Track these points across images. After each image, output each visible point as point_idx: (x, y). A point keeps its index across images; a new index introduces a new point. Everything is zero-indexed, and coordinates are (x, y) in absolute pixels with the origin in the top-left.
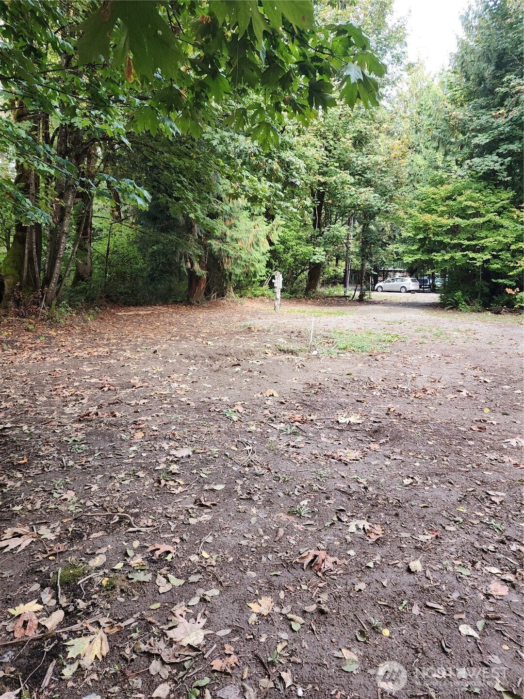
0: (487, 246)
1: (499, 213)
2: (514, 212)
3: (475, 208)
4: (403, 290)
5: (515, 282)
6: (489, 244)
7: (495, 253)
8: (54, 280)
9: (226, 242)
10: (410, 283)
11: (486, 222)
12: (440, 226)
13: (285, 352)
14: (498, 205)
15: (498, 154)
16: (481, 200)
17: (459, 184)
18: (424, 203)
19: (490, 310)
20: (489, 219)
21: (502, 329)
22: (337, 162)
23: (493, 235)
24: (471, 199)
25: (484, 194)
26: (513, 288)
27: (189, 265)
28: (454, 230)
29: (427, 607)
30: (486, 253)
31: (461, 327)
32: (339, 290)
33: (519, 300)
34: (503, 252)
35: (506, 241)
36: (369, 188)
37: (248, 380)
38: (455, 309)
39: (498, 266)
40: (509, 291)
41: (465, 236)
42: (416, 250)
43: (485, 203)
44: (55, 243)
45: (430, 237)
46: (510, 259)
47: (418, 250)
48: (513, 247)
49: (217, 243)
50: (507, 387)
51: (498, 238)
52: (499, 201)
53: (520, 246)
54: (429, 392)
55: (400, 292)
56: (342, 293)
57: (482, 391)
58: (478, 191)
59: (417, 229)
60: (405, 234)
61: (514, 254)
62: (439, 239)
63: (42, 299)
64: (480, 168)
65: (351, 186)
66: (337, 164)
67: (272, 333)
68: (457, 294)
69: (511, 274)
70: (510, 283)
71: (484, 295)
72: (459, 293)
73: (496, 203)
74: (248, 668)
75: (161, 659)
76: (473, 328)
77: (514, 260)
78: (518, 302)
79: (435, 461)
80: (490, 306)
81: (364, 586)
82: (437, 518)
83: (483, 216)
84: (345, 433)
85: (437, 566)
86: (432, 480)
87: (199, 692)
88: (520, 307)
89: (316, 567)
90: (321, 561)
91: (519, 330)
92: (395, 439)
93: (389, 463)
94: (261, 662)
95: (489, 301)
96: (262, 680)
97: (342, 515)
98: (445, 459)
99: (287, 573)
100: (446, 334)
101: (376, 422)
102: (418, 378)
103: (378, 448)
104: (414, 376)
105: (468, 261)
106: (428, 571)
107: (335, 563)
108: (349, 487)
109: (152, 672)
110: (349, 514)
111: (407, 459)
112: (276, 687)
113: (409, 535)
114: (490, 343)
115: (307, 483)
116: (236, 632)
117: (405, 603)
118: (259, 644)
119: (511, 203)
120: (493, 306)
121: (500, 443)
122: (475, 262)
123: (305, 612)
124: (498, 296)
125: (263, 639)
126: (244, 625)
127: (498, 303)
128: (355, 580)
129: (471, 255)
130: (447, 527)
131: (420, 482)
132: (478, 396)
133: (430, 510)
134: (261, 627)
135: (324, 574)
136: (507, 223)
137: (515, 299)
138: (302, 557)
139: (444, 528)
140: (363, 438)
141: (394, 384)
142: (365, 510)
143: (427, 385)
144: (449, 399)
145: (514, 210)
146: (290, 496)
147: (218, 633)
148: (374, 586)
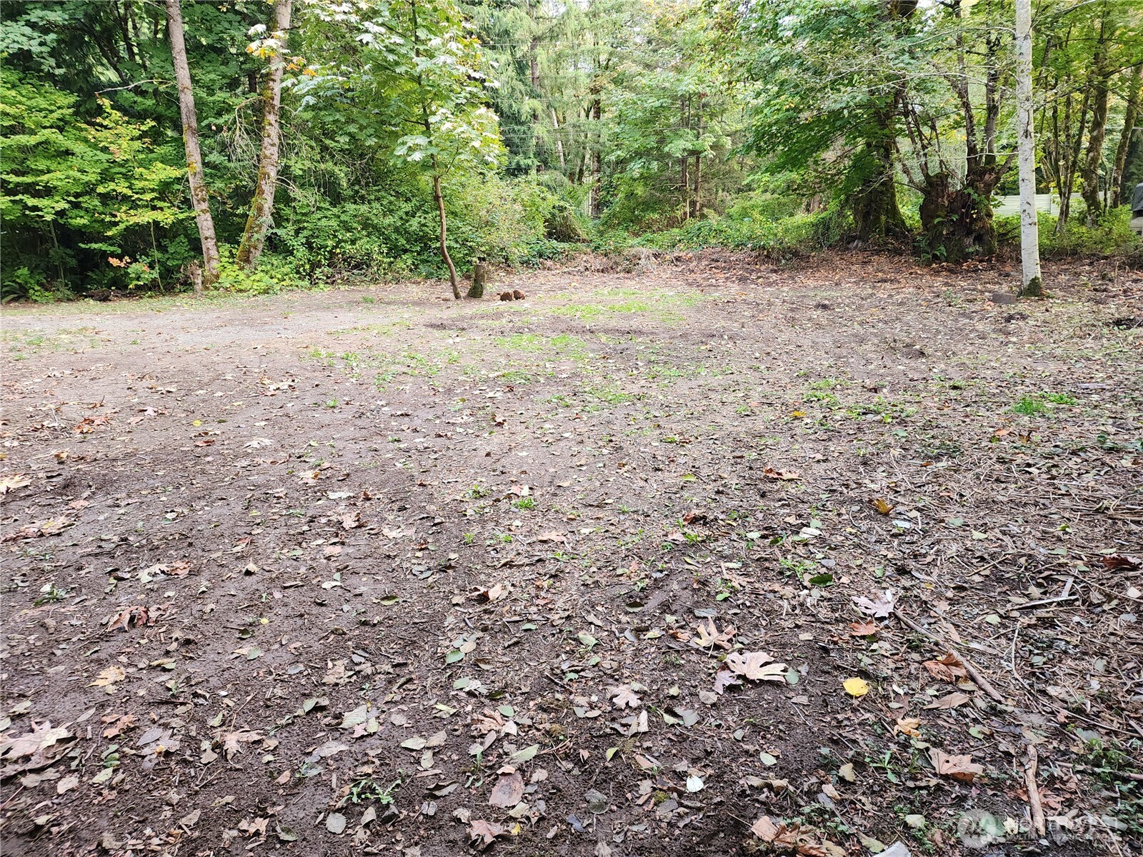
0: (55, 188)
1: (61, 130)
2: (86, 130)
3: (15, 118)
5: (119, 247)
6: (59, 183)
7: (72, 199)
11: (40, 144)
14: (55, 115)
15: (31, 25)
16: (20, 103)
19: (92, 297)
20: (43, 139)
21: (136, 321)
23: (61, 167)
25: (24, 92)
26: (120, 258)
29: (286, 588)
30: (57, 198)
31: (65, 325)
33: (133, 275)
34: (87, 198)
35: (85, 178)
38: (22, 300)
39: (84, 221)
40: (114, 262)
43: (30, 109)
46: (101, 209)
48: (101, 189)
50: (201, 392)
51: (71, 173)
52: (53, 108)
53: (112, 187)
54: (97, 422)
57: (171, 404)
58: (9, 86)
61: (105, 198)
64: (5, 44)
68: (20, 272)
69: (109, 233)
70: (112, 249)
71: (69, 271)
72: (24, 271)
73: (52, 112)
74: (152, 714)
75: (31, 771)
76: (90, 326)
77: (108, 211)
78: (132, 279)
79: (183, 489)
80: (87, 290)
81: (213, 606)
82: (236, 530)
83: (33, 132)
84: (13, 506)
85: (270, 561)
86: (198, 505)
87: (117, 755)
88: (138, 288)
89: (140, 622)
90: (143, 614)
91: (162, 320)
92: (105, 485)
93: (122, 511)
94: (162, 703)
95: (82, 280)
96: (177, 711)
97: (120, 574)
98: (194, 482)
99: (108, 644)
100: (49, 339)
101: (52, 477)
102: (63, 408)
103: (86, 504)
104: (53, 406)
105: (27, 212)
106: (265, 568)
107: (159, 609)
108: (100, 547)
109: (32, 785)
110: (127, 569)
111: (145, 499)
112: (196, 705)
113: (220, 554)
114: (134, 343)
115: (25, 569)
116: (102, 706)
117: (264, 595)
118: (142, 697)
119: (75, 114)
120: (93, 288)
121: (241, 450)
122: (40, 213)
123: (167, 653)
124: (98, 272)
125: (142, 692)
126: (107, 698)
127: (99, 283)
128: (199, 607)
129: (31, 202)
130: (253, 532)
131: (186, 511)
132: (170, 410)
133: (223, 527)
134: (129, 688)
135: (156, 621)
136: (78, 148)
137: (127, 274)
138: (115, 623)
139: (250, 534)
140: (48, 502)
141: (29, 425)
142: (146, 557)
143: (88, 414)
144: (133, 424)
145: (84, 126)
146: (15, 590)
147: (79, 720)
148: (223, 600)
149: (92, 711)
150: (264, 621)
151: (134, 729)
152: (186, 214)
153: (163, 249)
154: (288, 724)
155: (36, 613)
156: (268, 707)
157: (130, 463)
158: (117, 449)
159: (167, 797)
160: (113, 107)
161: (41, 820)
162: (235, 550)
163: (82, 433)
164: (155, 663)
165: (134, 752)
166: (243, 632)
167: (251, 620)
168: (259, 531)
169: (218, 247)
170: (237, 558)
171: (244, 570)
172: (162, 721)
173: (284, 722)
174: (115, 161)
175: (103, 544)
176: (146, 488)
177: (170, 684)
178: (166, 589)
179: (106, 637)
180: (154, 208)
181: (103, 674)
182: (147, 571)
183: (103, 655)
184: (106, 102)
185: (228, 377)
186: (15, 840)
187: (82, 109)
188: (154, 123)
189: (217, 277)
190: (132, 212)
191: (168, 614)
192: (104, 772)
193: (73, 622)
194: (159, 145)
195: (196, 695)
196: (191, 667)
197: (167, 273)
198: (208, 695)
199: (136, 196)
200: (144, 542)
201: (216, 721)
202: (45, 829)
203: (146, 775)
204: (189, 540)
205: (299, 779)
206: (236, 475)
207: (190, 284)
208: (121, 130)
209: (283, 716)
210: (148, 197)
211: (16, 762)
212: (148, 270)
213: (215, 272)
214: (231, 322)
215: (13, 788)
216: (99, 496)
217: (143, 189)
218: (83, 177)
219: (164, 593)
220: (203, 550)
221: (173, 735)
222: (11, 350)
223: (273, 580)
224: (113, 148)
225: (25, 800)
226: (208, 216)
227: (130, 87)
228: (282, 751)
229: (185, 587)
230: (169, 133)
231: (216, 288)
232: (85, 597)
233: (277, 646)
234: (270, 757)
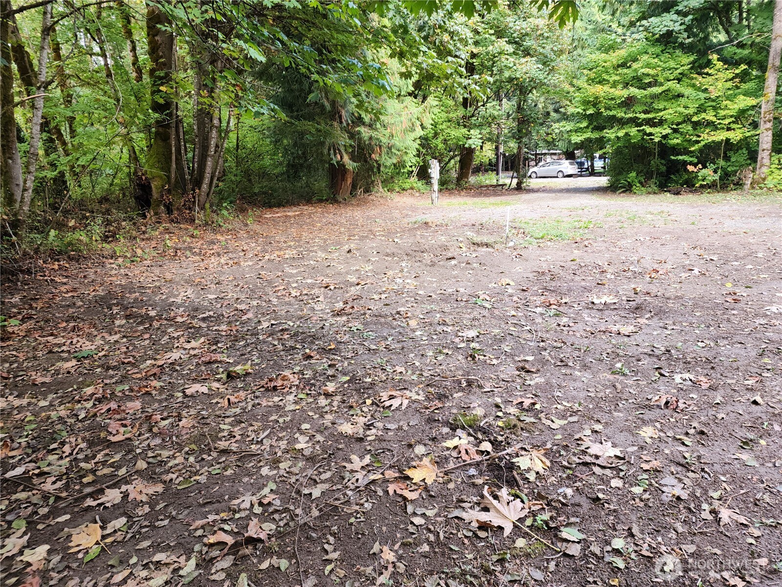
0: (666, 120)
1: (679, 80)
2: (696, 78)
3: (653, 76)
4: (560, 174)
5: (696, 158)
6: (669, 117)
7: (675, 126)
8: (207, 181)
9: (376, 129)
10: (567, 167)
11: (664, 91)
12: (612, 99)
13: (478, 245)
14: (679, 71)
15: (678, 13)
16: (659, 66)
17: (634, 49)
18: (594, 73)
19: (669, 191)
20: (668, 87)
21: (697, 209)
22: (491, 29)
23: (673, 106)
24: (648, 66)
25: (663, 59)
26: (695, 165)
27: (339, 157)
28: (629, 102)
30: (665, 127)
31: (650, 209)
32: (490, 179)
33: (701, 178)
34: (684, 125)
35: (687, 112)
36: (528, 58)
37: (471, 272)
38: (628, 192)
39: (678, 141)
40: (690, 168)
41: (640, 109)
42: (585, 127)
43: (664, 69)
44: (204, 139)
45: (602, 112)
46: (691, 132)
47: (587, 127)
48: (695, 119)
49: (366, 130)
50: (736, 263)
51: (679, 109)
52: (678, 66)
53: (703, 117)
54: (661, 272)
55: (557, 177)
56: (494, 182)
57: (712, 268)
58: (655, 56)
59: (586, 103)
60: (571, 110)
61: (696, 125)
62: (611, 113)
63: (194, 202)
64: (659, 29)
65: (508, 57)
66: (492, 32)
67: (451, 227)
68: (631, 175)
69: (692, 149)
70: (691, 159)
71: (660, 174)
72: (634, 174)
73: (676, 69)
74: (672, 468)
75: (599, 465)
76: (666, 210)
77: (696, 133)
78: (699, 180)
79: (712, 328)
80: (667, 187)
81: (724, 416)
82: (749, 368)
83: (661, 85)
84: (606, 312)
85: (774, 400)
86: (722, 342)
87: (647, 482)
88: (702, 186)
89: (672, 407)
90: (674, 402)
91: (714, 210)
92: (660, 313)
93: (669, 332)
94: (679, 464)
95: (666, 181)
96: (688, 474)
97: (662, 372)
98: (721, 326)
99: (650, 412)
100: (640, 217)
101: (630, 301)
102: (642, 260)
103: (647, 322)
104: (636, 259)
105: (645, 137)
106: (769, 403)
107: (685, 403)
108: (653, 351)
109: (598, 474)
110: (667, 370)
111: (684, 329)
112: (702, 477)
113: (734, 381)
114: (693, 224)
115: (609, 351)
116: (642, 448)
117: (766, 424)
118: (667, 454)
119: (691, 68)
120: (672, 186)
121: (762, 311)
122: (652, 137)
123: (687, 434)
124: (677, 175)
125: (667, 451)
126: (645, 444)
127: (677, 182)
128: (713, 413)
129: (648, 130)
130: (763, 374)
131: (712, 344)
132: (711, 273)
133: (739, 363)
134: (659, 445)
135: (682, 410)
136: (688, 91)
137: (697, 176)
138: (656, 401)
139: (761, 375)
140: (625, 315)
141: (622, 267)
142: (681, 367)
143: (656, 266)
144: (683, 278)
145: (695, 76)
146: (602, 361)
147: (627, 450)
148: (731, 414)
149: (636, 448)
150: (763, 442)
151: (659, 471)
152: (752, 133)
153: (727, 158)
154: (772, 526)
155: (611, 377)
156: (756, 504)
157: (678, 303)
158: (671, 292)
159: (675, 525)
160: (718, 60)
161: (601, 496)
162: (746, 382)
163: (650, 277)
164: (678, 437)
165: (657, 485)
166: (744, 443)
167: (752, 438)
168: (768, 375)
169: (771, 156)
170: (747, 389)
171: (752, 400)
172: (678, 476)
173: (768, 522)
174: (710, 98)
175: (654, 349)
176: (686, 322)
177: (687, 455)
178: (691, 392)
179: (650, 408)
180: (729, 129)
181: (645, 429)
182: (680, 375)
183: (646, 417)
184: (715, 57)
185: (760, 255)
186: (585, 498)
187: (696, 65)
188: (746, 67)
189: (764, 179)
190: (712, 133)
191: (690, 409)
192: (638, 487)
193: (631, 391)
194: (745, 83)
195: (703, 470)
196: (702, 451)
197: (726, 175)
198: (712, 475)
199: (718, 121)
200: (681, 356)
201: (716, 495)
202: (602, 502)
203: (663, 504)
204: (712, 365)
205: (775, 570)
206: (755, 329)
207: (741, 184)
208: (721, 75)
209: (768, 518)
210: (727, 121)
211: (591, 456)
212: (712, 174)
213: (763, 176)
214: (769, 214)
215: (588, 470)
216: (656, 319)
217: (725, 116)
218: (686, 111)
219: (690, 394)
220: (722, 375)
221: (683, 488)
222: (618, 222)
223: (775, 415)
224: (711, 88)
225: (593, 480)
226: (770, 133)
227: (735, 43)
228: (762, 540)
229: (705, 395)
230: (754, 73)
231: (761, 188)
232: (639, 378)
233: (770, 465)
234: (752, 541)
